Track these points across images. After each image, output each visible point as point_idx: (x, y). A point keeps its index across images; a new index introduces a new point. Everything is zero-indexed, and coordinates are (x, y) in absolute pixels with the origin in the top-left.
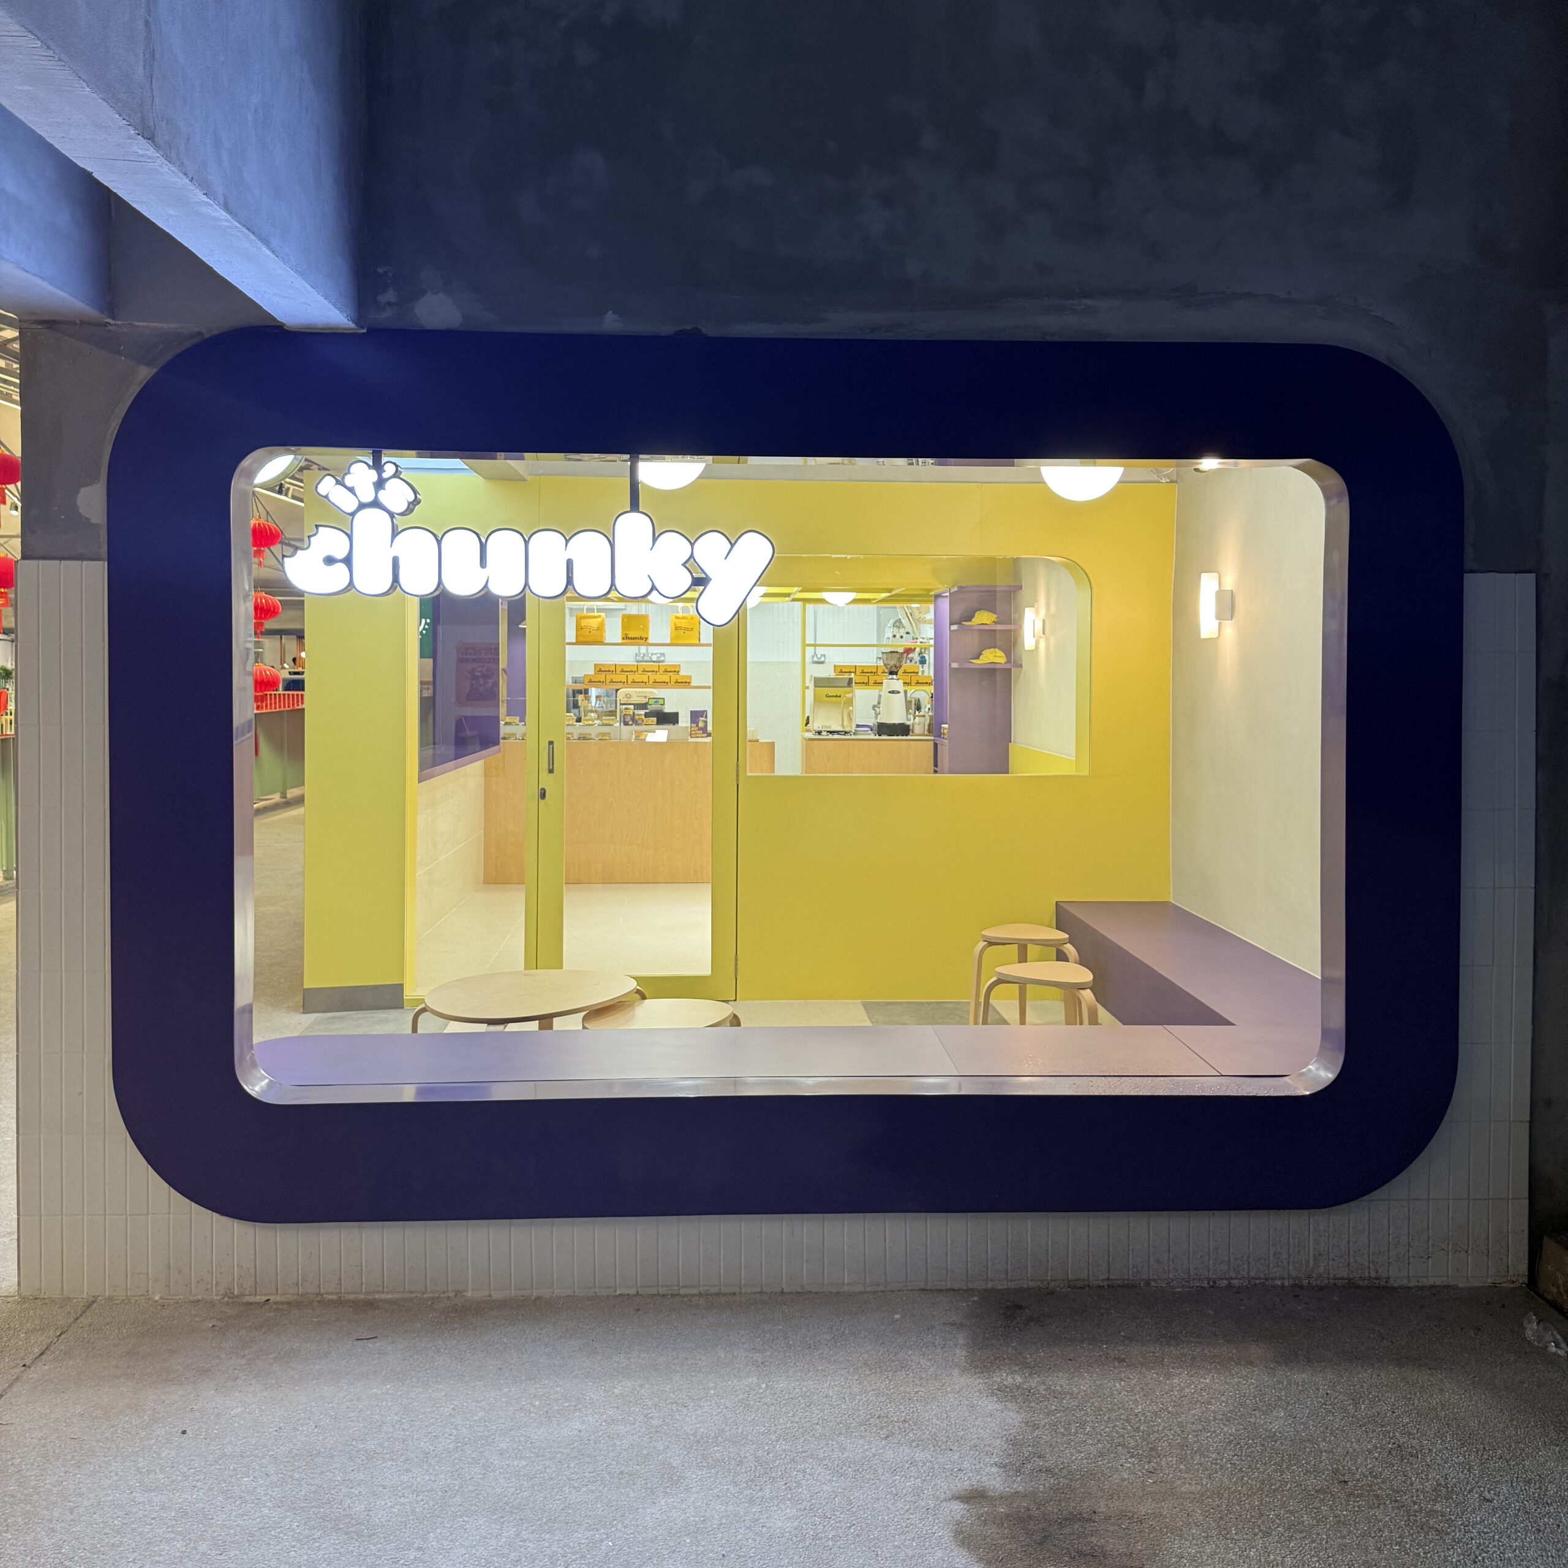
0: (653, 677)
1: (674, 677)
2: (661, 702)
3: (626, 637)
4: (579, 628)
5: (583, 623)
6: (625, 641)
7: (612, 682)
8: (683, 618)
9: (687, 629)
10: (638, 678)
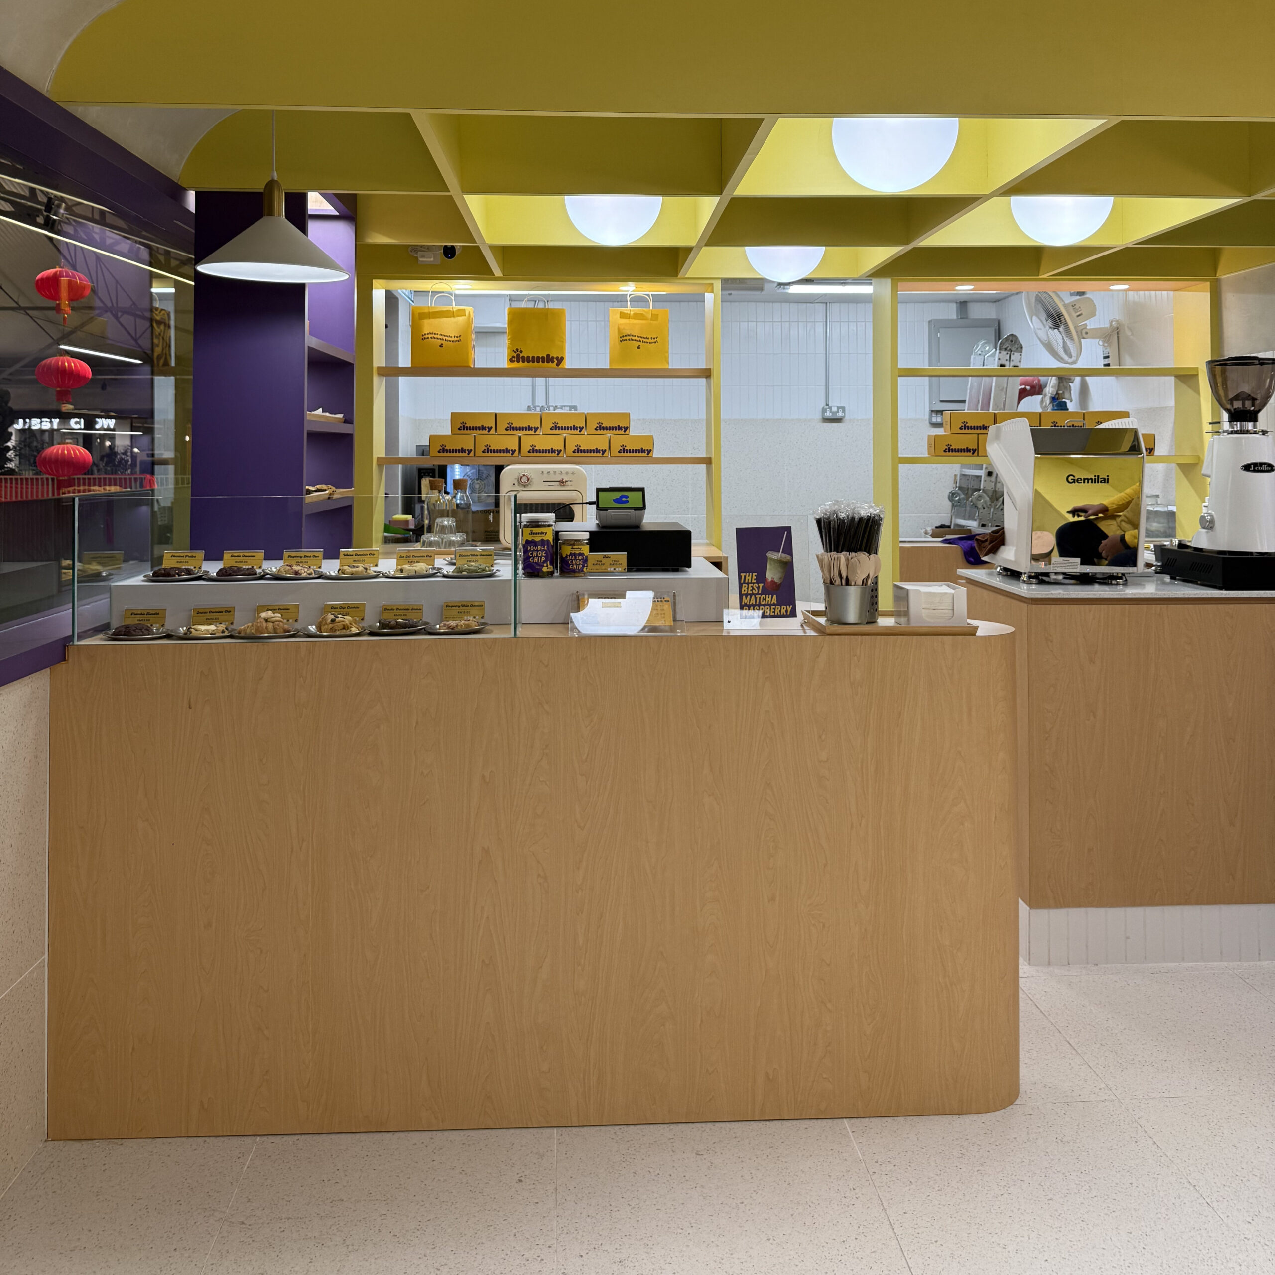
0: (574, 440)
1: (618, 440)
2: (634, 499)
3: (517, 356)
4: (419, 339)
5: (428, 326)
6: (515, 365)
7: (488, 450)
8: (637, 316)
9: (643, 339)
10: (543, 441)
